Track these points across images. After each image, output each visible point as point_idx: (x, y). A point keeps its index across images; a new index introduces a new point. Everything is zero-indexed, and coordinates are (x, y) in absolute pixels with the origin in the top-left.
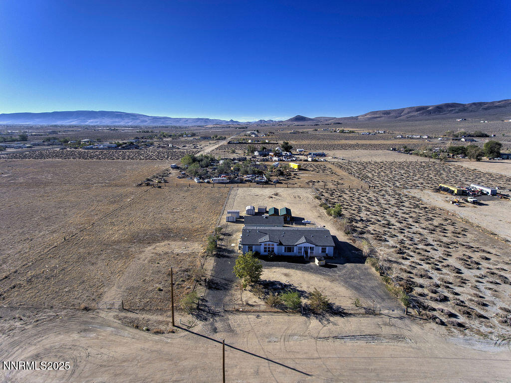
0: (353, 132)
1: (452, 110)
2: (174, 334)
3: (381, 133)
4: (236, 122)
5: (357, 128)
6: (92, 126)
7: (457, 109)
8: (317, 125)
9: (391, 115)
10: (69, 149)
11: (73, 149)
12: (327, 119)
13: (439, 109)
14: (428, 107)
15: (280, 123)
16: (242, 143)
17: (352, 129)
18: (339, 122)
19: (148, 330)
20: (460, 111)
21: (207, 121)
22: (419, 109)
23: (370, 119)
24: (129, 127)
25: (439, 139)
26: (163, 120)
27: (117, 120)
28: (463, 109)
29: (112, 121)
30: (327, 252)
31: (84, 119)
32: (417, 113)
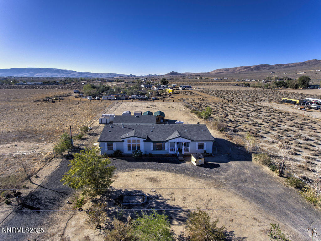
0: (208, 79)
1: (265, 68)
9: (229, 71)
18: (198, 75)
21: (115, 75)
22: (246, 68)
25: (263, 81)
26: (86, 74)
27: (55, 74)
28: (272, 67)
29: (52, 74)
30: (205, 148)
31: (33, 73)
32: (244, 70)
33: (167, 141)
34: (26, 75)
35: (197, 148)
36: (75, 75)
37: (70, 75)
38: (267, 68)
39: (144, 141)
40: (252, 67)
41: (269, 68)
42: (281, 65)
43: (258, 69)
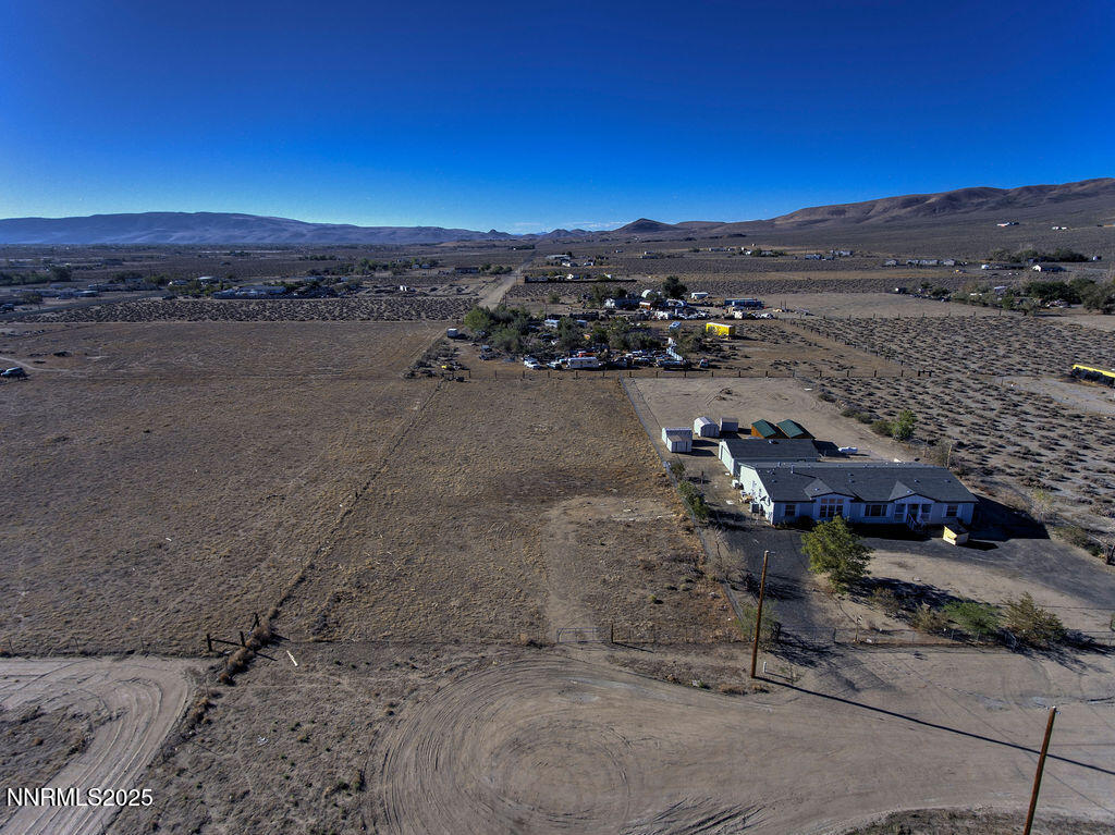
0: (781, 254)
1: (981, 204)
2: (768, 695)
3: (847, 256)
4: (504, 234)
5: (784, 245)
6: (186, 247)
7: (992, 202)
8: (690, 239)
9: (847, 215)
10: (181, 298)
11: (191, 299)
12: (704, 225)
13: (952, 201)
14: (926, 198)
15: (603, 236)
16: (555, 281)
17: (776, 248)
18: (739, 232)
19: (705, 687)
20: (1001, 205)
21: (438, 232)
22: (908, 202)
23: (801, 225)
24: (271, 249)
25: (983, 267)
26: (340, 232)
27: (237, 232)
28: (1006, 200)
29: (226, 234)
30: (958, 515)
31: (165, 231)
32: (904, 211)
33: (892, 501)
34: (141, 238)
35: (944, 514)
36: (304, 235)
37: (287, 234)
38: (987, 202)
39: (851, 501)
40: (933, 200)
41: (998, 203)
42: (1041, 189)
43: (954, 207)
